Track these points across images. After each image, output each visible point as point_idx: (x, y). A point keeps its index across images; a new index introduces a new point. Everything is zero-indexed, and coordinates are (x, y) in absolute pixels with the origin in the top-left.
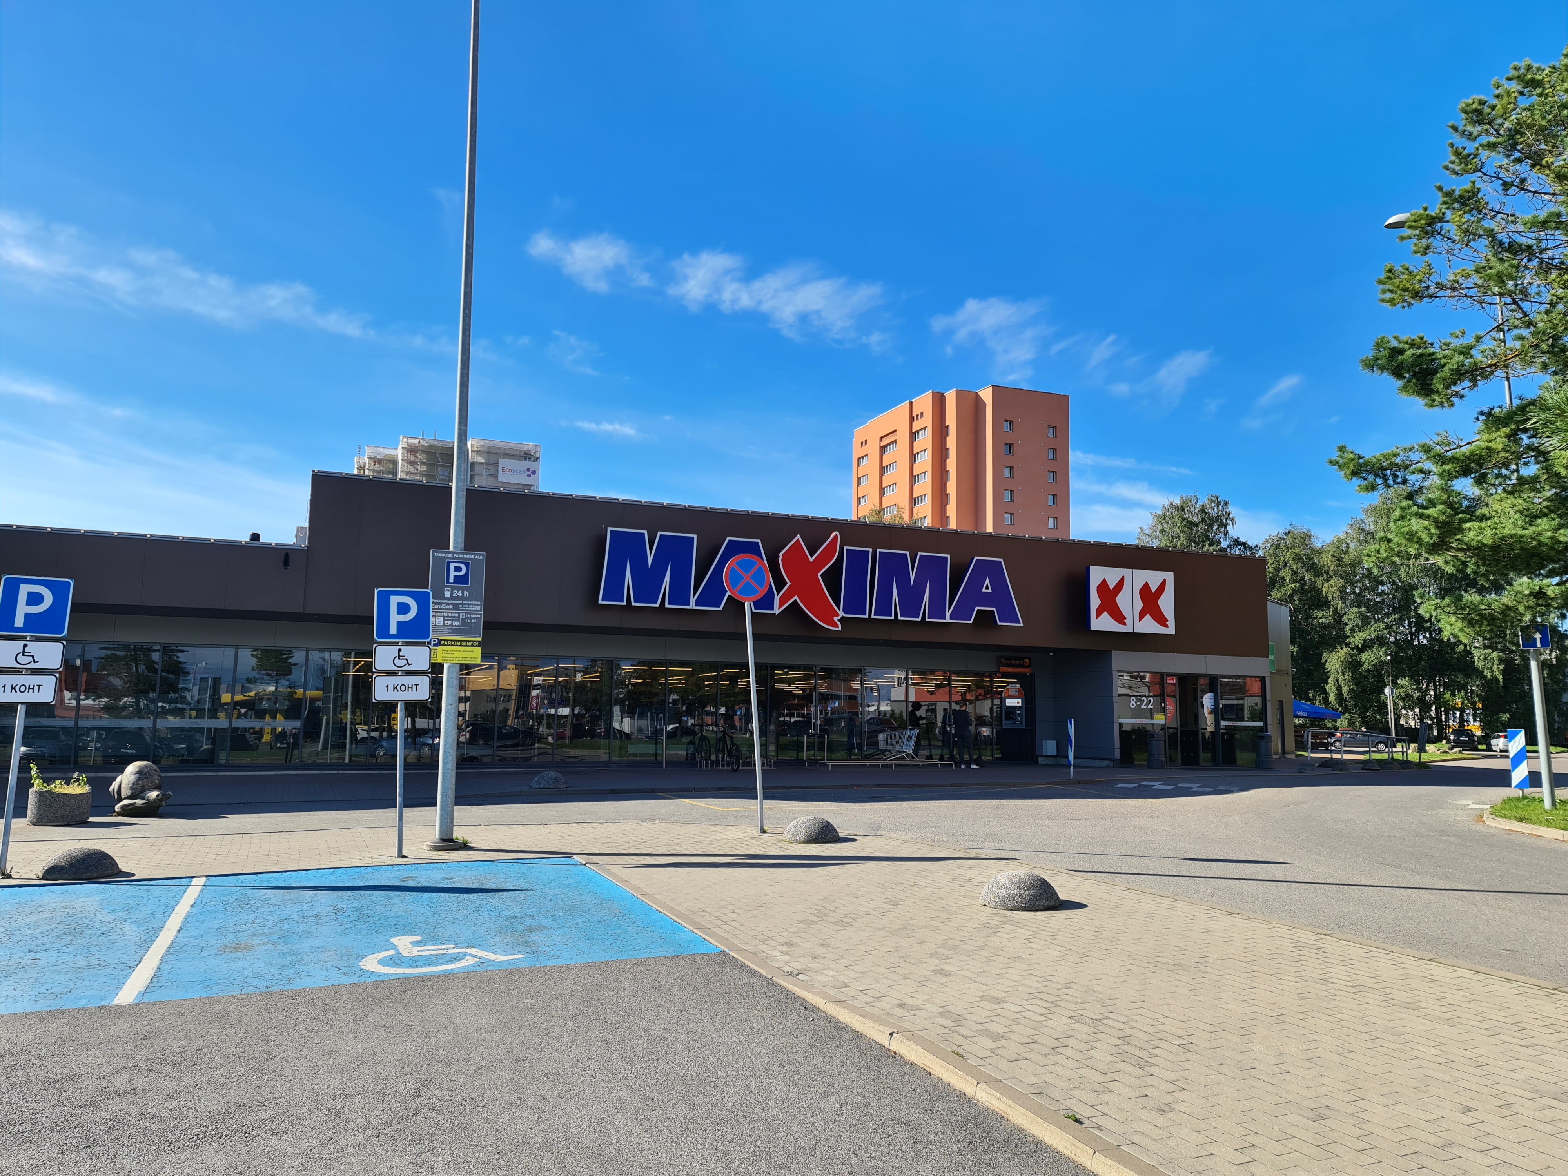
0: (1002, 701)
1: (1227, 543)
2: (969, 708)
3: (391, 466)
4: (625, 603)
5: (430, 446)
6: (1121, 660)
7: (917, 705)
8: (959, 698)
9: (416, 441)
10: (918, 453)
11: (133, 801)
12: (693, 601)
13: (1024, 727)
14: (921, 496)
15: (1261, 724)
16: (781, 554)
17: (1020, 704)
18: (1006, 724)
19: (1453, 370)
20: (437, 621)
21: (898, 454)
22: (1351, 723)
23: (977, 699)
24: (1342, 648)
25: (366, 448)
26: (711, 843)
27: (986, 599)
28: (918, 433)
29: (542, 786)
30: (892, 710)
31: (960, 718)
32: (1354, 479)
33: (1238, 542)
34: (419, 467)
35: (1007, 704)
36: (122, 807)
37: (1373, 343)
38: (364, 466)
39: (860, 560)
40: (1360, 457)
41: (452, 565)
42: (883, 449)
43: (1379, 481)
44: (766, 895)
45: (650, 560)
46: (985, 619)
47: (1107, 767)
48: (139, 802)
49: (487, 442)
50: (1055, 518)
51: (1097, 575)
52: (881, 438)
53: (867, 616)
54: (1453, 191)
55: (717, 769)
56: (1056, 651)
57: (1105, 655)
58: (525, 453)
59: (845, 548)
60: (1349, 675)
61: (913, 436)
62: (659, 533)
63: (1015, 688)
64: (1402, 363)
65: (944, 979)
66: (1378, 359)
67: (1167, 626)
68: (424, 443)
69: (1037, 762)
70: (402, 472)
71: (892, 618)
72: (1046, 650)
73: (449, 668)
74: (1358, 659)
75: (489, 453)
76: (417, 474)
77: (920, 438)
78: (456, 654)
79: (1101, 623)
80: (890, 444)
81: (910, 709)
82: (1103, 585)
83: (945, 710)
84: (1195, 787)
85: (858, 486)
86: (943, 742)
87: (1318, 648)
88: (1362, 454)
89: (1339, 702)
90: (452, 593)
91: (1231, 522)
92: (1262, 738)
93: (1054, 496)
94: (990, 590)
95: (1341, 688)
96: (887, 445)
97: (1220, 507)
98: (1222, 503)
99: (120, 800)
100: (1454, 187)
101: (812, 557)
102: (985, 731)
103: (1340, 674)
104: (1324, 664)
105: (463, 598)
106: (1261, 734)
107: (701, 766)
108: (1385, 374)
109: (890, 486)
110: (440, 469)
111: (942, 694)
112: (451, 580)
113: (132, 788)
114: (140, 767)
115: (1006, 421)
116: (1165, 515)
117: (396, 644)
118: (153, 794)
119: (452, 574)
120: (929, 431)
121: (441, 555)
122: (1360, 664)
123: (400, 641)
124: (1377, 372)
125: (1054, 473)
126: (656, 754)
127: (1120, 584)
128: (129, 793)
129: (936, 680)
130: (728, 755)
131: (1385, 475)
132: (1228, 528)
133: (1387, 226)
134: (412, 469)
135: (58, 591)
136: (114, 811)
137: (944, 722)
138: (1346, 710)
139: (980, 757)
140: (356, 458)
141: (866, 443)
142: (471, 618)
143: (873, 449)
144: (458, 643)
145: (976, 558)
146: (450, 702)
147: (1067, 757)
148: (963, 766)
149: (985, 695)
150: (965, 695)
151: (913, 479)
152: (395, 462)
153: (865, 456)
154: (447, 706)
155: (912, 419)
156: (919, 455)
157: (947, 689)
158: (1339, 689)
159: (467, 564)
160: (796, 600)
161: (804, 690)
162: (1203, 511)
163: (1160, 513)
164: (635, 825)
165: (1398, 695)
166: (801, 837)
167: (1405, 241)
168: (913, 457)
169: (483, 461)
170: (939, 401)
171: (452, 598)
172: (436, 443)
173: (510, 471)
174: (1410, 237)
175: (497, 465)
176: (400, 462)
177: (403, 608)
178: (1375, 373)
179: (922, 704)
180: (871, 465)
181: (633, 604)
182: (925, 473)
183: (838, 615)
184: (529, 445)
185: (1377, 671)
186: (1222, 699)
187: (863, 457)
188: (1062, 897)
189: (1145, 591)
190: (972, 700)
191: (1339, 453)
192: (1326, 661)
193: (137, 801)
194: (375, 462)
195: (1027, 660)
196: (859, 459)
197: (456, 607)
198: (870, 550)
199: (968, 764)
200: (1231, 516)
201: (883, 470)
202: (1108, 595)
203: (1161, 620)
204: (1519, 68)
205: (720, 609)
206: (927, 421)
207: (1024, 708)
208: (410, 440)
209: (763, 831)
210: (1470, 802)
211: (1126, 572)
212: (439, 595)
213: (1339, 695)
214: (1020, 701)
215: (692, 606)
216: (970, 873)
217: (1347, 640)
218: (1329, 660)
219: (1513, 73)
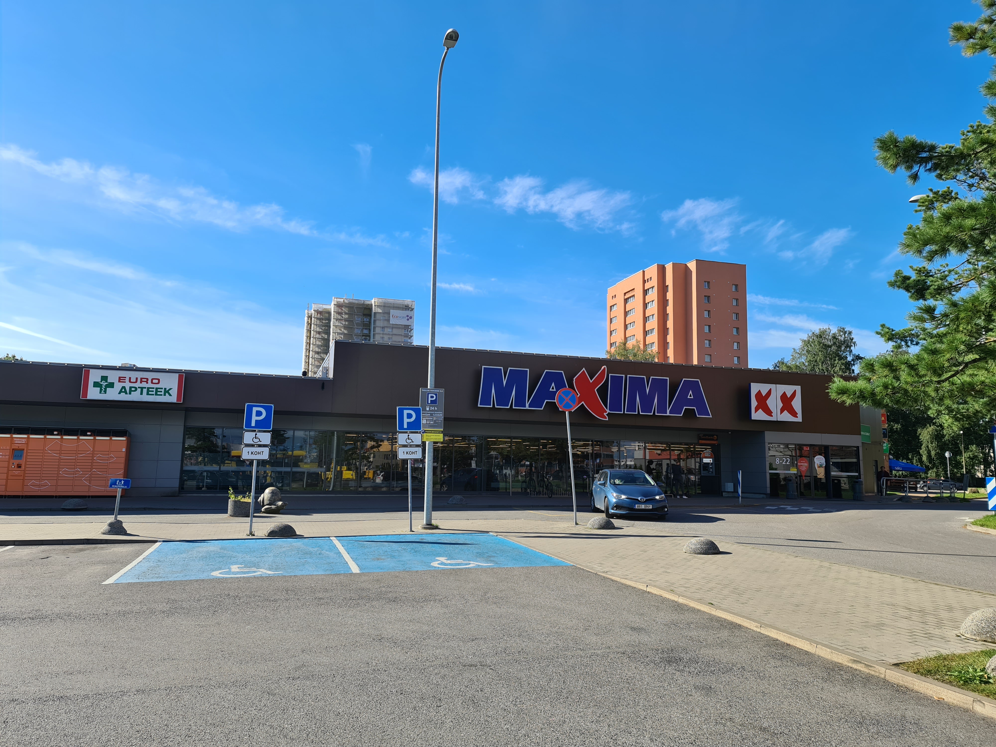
0: (701, 460)
1: (852, 358)
2: (682, 464)
3: (327, 315)
4: (491, 406)
5: (350, 303)
6: (769, 436)
7: (651, 462)
8: (676, 457)
9: (342, 300)
10: (648, 303)
11: (270, 506)
12: (527, 405)
13: (714, 475)
14: (651, 330)
15: (857, 474)
16: (574, 379)
17: (711, 462)
18: (704, 473)
19: (935, 289)
20: (424, 421)
21: (636, 304)
22: (938, 475)
23: (687, 458)
24: (930, 426)
25: (313, 304)
26: (552, 528)
27: (690, 403)
28: (649, 290)
29: (454, 503)
30: (635, 464)
31: (676, 469)
32: (890, 342)
33: (859, 357)
34: (344, 316)
35: (704, 462)
36: (266, 509)
37: (894, 273)
38: (311, 316)
39: (617, 381)
40: (893, 331)
41: (430, 395)
42: (626, 301)
43: (903, 343)
44: (586, 548)
45: (505, 383)
46: (690, 414)
47: (763, 498)
48: (273, 507)
49: (384, 300)
50: (738, 343)
51: (755, 388)
52: (625, 294)
53: (622, 412)
54: (939, 192)
55: (540, 496)
56: (733, 431)
57: (762, 433)
58: (406, 306)
59: (610, 375)
60: (935, 444)
61: (645, 292)
62: (509, 368)
63: (708, 452)
64: (908, 284)
65: (667, 574)
66: (896, 282)
67: (797, 417)
68: (346, 301)
69: (722, 495)
70: (334, 319)
71: (637, 413)
72: (727, 431)
73: (429, 443)
74: (941, 432)
75: (384, 306)
76: (342, 320)
77: (650, 293)
78: (432, 437)
79: (758, 415)
80: (630, 297)
81: (647, 464)
82: (759, 394)
83: (668, 464)
84: (811, 509)
85: (611, 323)
86: (667, 483)
87: (914, 426)
88: (894, 329)
89: (929, 461)
90: (430, 408)
91: (853, 345)
92: (857, 482)
93: (737, 329)
94: (692, 397)
95: (930, 452)
96: (629, 298)
97: (846, 335)
98: (848, 332)
99: (263, 506)
100: (939, 190)
101: (591, 380)
102: (692, 478)
103: (930, 443)
104: (919, 436)
105: (434, 411)
106: (857, 480)
107: (531, 495)
108: (901, 290)
109: (631, 323)
110: (356, 316)
111: (666, 455)
112: (429, 402)
113: (269, 500)
114: (272, 490)
115: (705, 282)
116: (809, 341)
117: (406, 432)
118: (280, 503)
119: (430, 399)
120: (656, 289)
121: (424, 390)
122: (943, 436)
123: (408, 431)
124: (896, 289)
125: (737, 314)
126: (506, 488)
127: (769, 393)
128: (268, 502)
129: (662, 447)
130: (546, 489)
131: (906, 340)
132: (852, 348)
133: (910, 202)
134: (339, 317)
135: (268, 409)
136: (261, 511)
137: (667, 472)
138: (934, 466)
139: (688, 492)
140: (306, 311)
141: (615, 297)
142: (438, 420)
143: (620, 300)
144: (433, 432)
145: (684, 379)
146: (430, 460)
147: (738, 492)
148: (678, 497)
149: (692, 455)
150: (680, 456)
151: (645, 319)
152: (329, 313)
153: (615, 304)
154: (428, 461)
155: (644, 282)
156: (649, 304)
157: (668, 452)
158: (929, 452)
159: (436, 395)
160: (583, 404)
161: (582, 452)
162: (834, 337)
163: (806, 339)
164: (512, 520)
165: (968, 456)
166: (596, 526)
167: (918, 213)
168: (645, 305)
169: (381, 311)
170: (662, 270)
171: (430, 410)
172: (354, 301)
173: (397, 317)
174: (920, 211)
175: (389, 313)
176: (332, 313)
177: (409, 416)
178: (895, 289)
179: (653, 460)
180: (618, 310)
181: (496, 407)
182: (653, 315)
183: (606, 412)
184: (408, 301)
185: (954, 440)
186: (832, 459)
187: (613, 306)
188: (721, 550)
189: (784, 397)
190: (684, 459)
191: (881, 328)
192: (920, 434)
193: (272, 506)
194: (318, 313)
195: (715, 436)
196: (611, 307)
197: (432, 415)
198: (624, 376)
199: (681, 496)
200: (853, 341)
201: (626, 314)
202: (762, 400)
203: (794, 414)
204: (973, 127)
205: (542, 409)
206: (654, 282)
207: (714, 464)
208: (338, 300)
209: (577, 524)
210: (967, 518)
211: (772, 386)
212: (424, 409)
213: (929, 456)
214: (711, 460)
215: (527, 407)
216: (680, 542)
217: (934, 421)
218: (922, 434)
219: (970, 129)
